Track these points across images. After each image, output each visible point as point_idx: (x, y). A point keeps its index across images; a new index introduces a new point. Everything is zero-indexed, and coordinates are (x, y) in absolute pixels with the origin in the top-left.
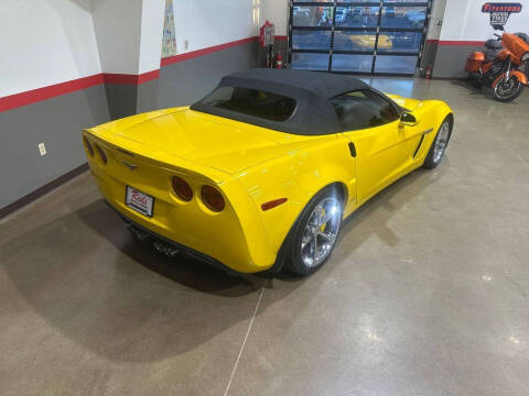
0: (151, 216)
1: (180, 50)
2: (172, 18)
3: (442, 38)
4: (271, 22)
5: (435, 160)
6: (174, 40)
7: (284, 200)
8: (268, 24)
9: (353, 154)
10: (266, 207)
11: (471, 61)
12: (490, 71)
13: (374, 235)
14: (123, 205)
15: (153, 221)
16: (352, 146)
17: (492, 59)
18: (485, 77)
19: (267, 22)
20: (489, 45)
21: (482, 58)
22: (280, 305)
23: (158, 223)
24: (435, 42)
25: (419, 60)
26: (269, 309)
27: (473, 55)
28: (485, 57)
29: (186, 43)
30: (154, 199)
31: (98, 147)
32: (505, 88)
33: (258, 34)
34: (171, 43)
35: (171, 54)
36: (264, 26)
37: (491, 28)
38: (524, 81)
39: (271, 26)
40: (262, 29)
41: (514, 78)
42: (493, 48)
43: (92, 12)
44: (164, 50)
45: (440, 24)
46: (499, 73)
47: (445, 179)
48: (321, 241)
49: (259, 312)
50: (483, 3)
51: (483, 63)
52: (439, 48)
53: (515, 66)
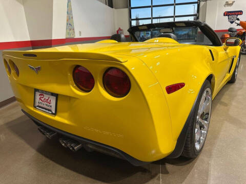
0: (55, 114)
1: (77, 36)
2: (72, 18)
4: (121, 28)
6: (74, 29)
7: (181, 85)
8: (120, 29)
11: (223, 38)
15: (57, 118)
17: (234, 36)
20: (230, 30)
21: (228, 36)
23: (62, 120)
27: (224, 36)
28: (230, 36)
29: (80, 32)
33: (116, 33)
34: (72, 31)
35: (72, 36)
37: (230, 23)
39: (121, 30)
40: (118, 31)
42: (232, 32)
43: (23, 5)
44: (68, 33)
50: (224, 12)
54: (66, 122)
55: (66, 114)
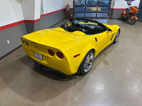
0: (42, 60)
1: (45, 13)
2: (43, 4)
3: (115, 8)
5: (116, 41)
6: (43, 10)
7: (79, 55)
9: (96, 41)
10: (75, 57)
11: (122, 14)
12: (128, 16)
13: (102, 62)
14: (33, 57)
15: (42, 61)
16: (96, 38)
17: (128, 13)
18: (126, 18)
19: (68, 5)
20: (127, 9)
21: (125, 13)
22: (79, 83)
23: (44, 62)
24: (113, 9)
25: (109, 14)
26: (76, 84)
27: (123, 12)
28: (126, 13)
29: (46, 11)
30: (43, 55)
31: (26, 41)
32: (132, 21)
33: (66, 8)
35: (42, 14)
36: (67, 6)
38: (137, 19)
41: (134, 18)
43: (21, 3)
45: (114, 4)
46: (130, 17)
47: (119, 46)
48: (89, 65)
49: (73, 86)
51: (126, 14)
52: (114, 10)
53: (134, 15)
54: (46, 63)
55: (46, 61)
